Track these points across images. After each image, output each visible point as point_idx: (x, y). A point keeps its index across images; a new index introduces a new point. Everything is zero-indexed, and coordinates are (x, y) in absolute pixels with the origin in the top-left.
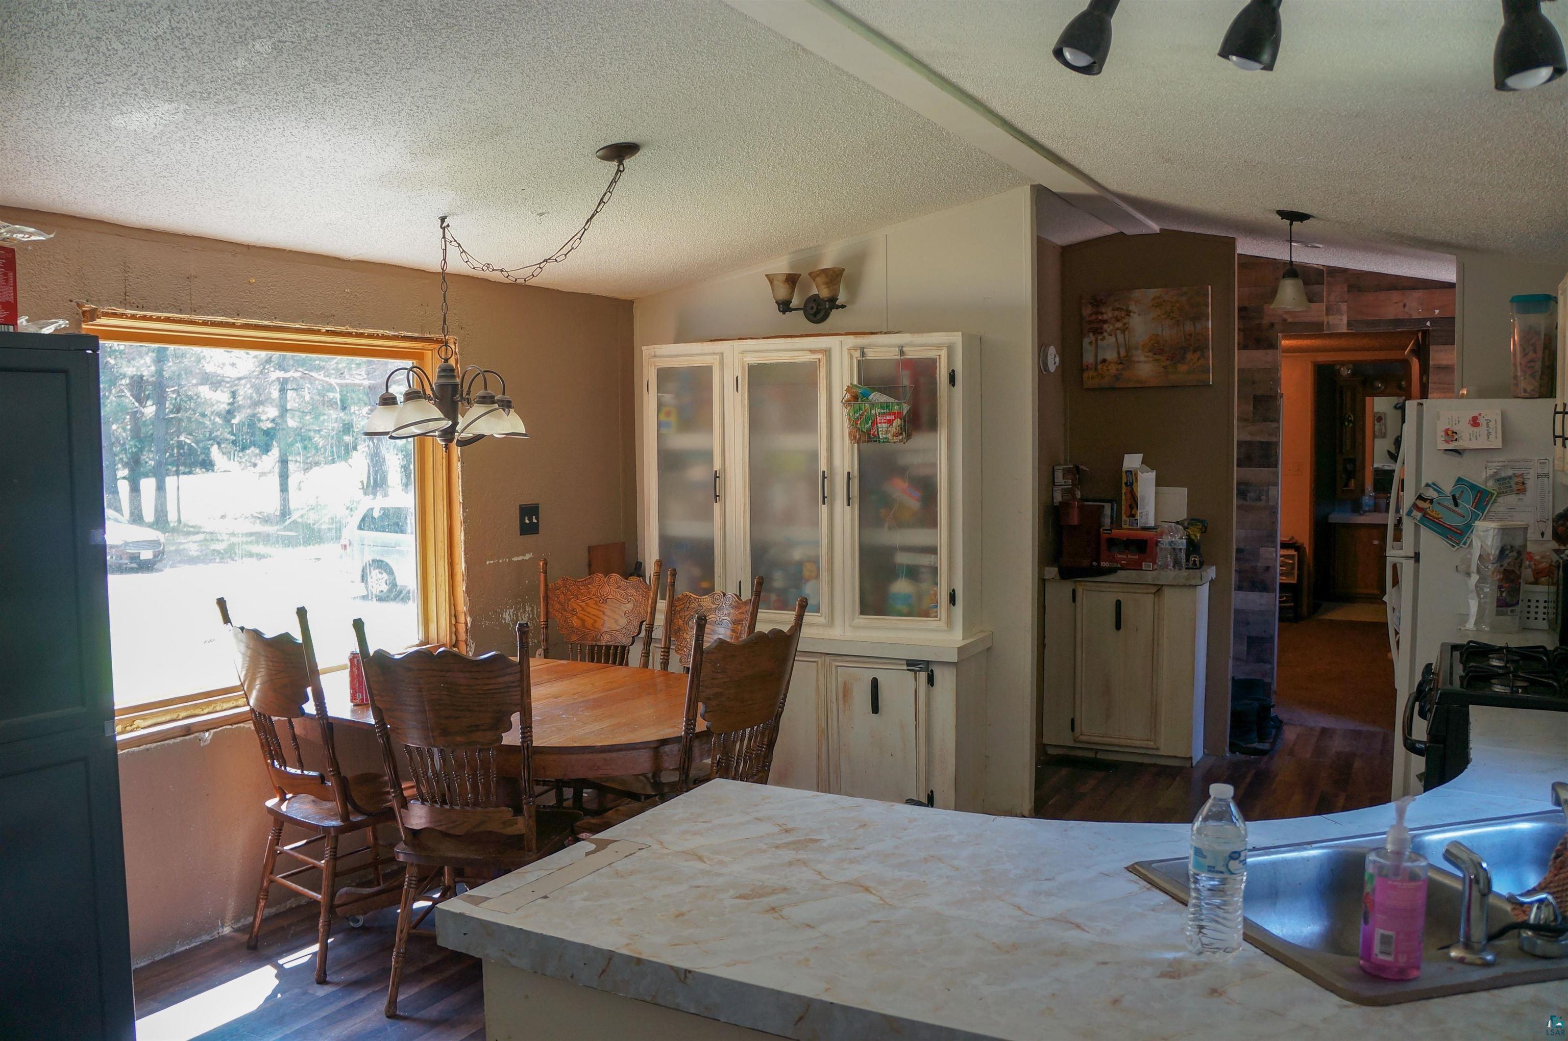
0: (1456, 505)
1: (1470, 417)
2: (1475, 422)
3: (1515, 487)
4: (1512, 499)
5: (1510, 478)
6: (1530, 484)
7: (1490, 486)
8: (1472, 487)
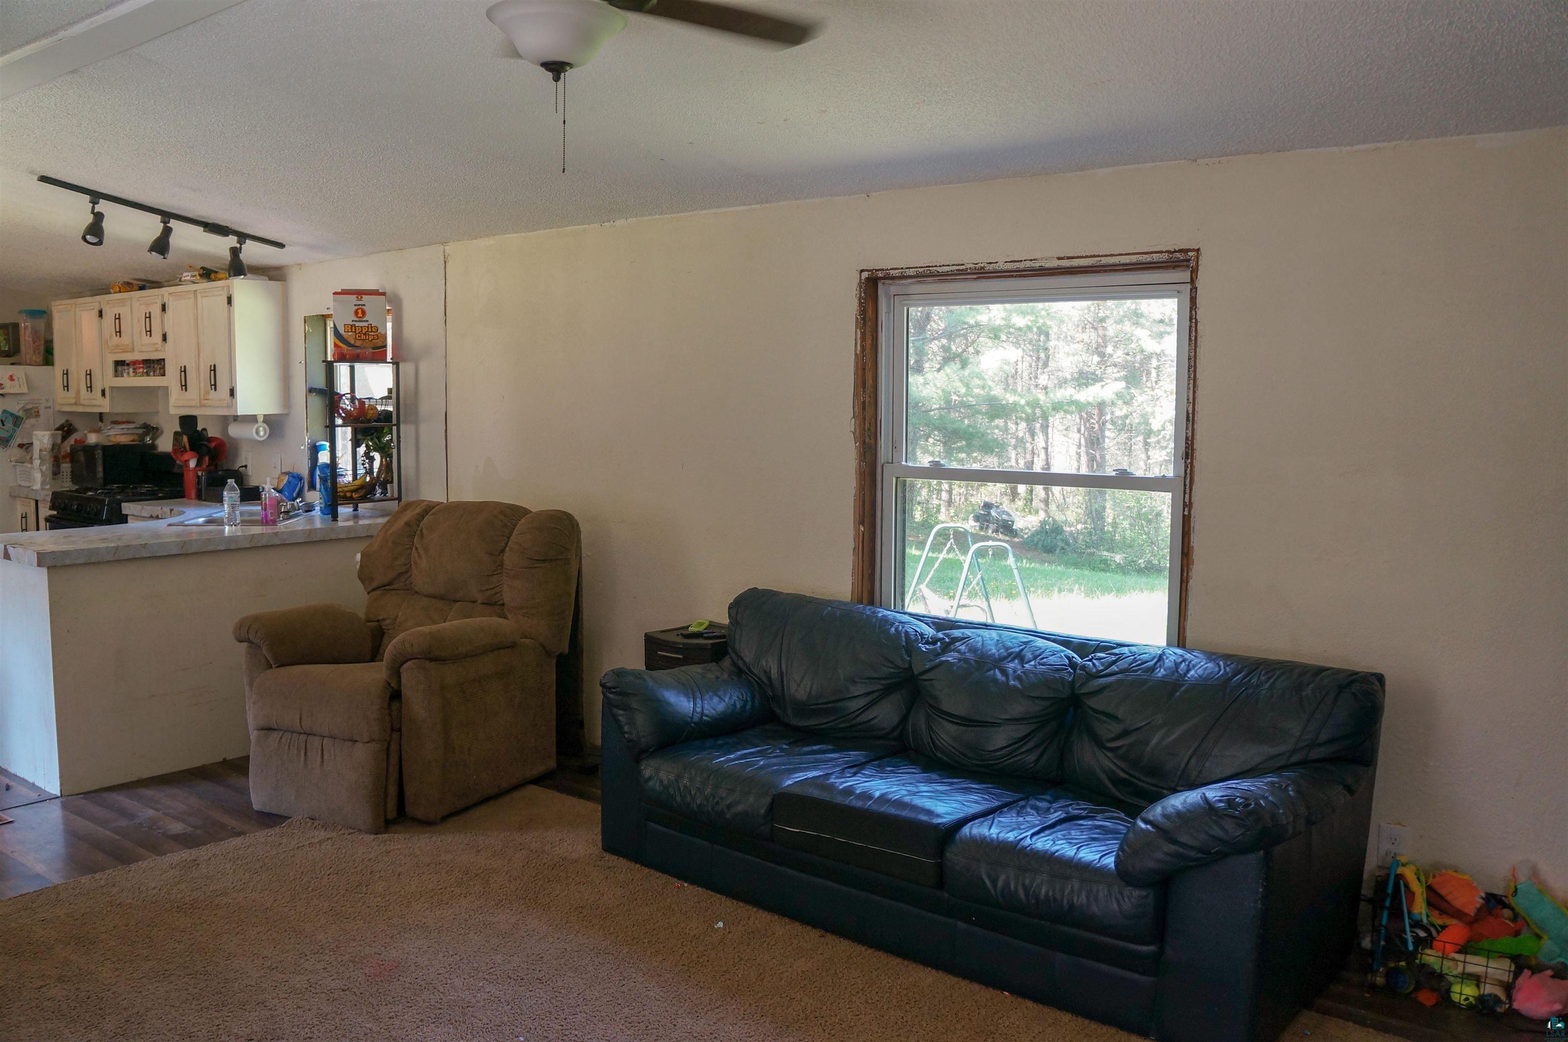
0: (3, 425)
1: (8, 376)
2: (11, 378)
3: (34, 414)
4: (32, 421)
5: (31, 409)
6: (42, 412)
7: (21, 414)
8: (12, 415)
